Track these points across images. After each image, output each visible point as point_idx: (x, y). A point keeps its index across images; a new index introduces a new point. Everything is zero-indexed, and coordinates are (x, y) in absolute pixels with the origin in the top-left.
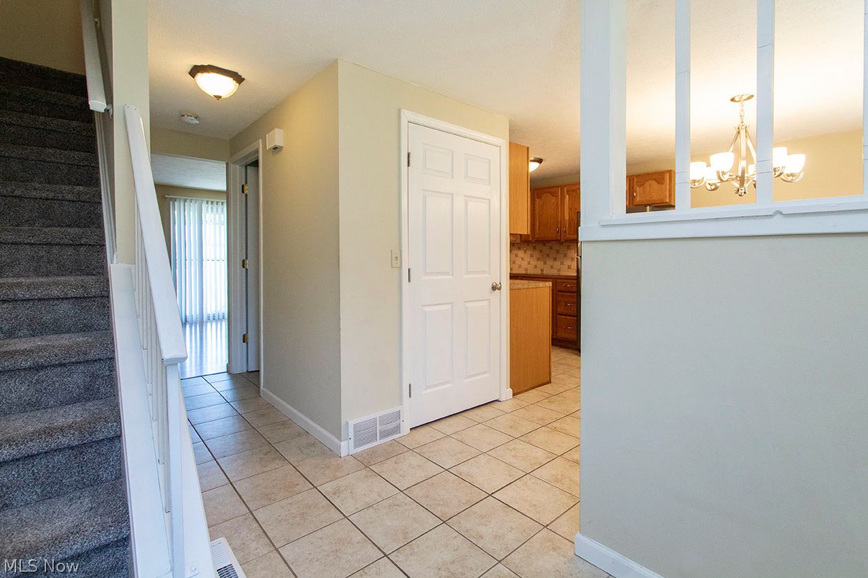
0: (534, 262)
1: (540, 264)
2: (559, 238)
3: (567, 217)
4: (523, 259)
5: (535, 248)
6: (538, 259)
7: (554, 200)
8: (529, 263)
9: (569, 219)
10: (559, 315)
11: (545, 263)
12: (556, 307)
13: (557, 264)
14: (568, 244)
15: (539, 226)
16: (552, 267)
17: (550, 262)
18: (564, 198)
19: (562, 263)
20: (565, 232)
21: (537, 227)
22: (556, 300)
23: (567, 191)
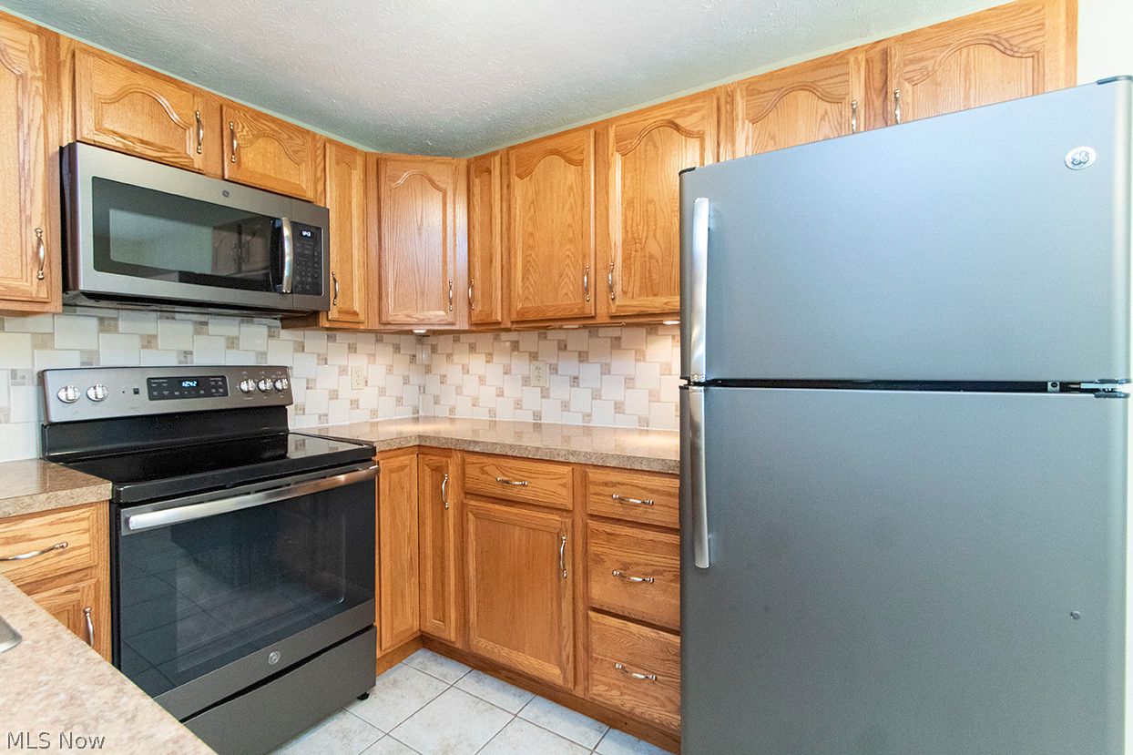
0: (513, 389)
1: (531, 397)
2: (590, 311)
3: (617, 234)
4: (482, 380)
5: (515, 346)
6: (526, 381)
7: (571, 173)
8: (501, 394)
9: (624, 241)
10: (595, 610)
11: (545, 394)
12: (587, 579)
13: (580, 398)
14: (616, 332)
15: (524, 267)
16: (566, 406)
17: (560, 390)
18: (608, 165)
19: (596, 395)
20: (611, 288)
21: (519, 275)
22: (586, 552)
23: (619, 139)
